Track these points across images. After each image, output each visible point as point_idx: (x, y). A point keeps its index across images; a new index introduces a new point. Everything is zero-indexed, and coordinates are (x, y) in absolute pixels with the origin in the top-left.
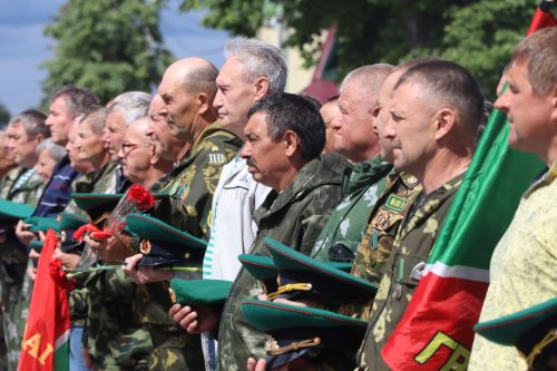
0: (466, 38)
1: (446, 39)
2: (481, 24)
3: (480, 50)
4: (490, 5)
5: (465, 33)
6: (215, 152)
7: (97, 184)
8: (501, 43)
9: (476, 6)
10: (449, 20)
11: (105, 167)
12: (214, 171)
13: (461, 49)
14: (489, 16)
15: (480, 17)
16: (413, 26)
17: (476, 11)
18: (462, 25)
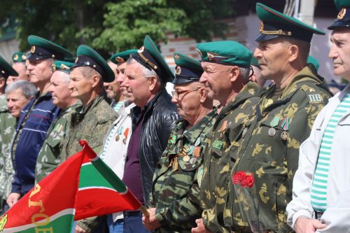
0: (117, 23)
1: (105, 23)
2: (126, 15)
3: (126, 30)
4: (132, 3)
5: (116, 20)
6: (312, 93)
7: (87, 114)
8: (139, 27)
9: (123, 4)
10: (107, 11)
11: (92, 102)
12: (314, 108)
13: (113, 30)
14: (131, 10)
15: (126, 11)
16: (81, 14)
17: (123, 6)
18: (115, 15)
